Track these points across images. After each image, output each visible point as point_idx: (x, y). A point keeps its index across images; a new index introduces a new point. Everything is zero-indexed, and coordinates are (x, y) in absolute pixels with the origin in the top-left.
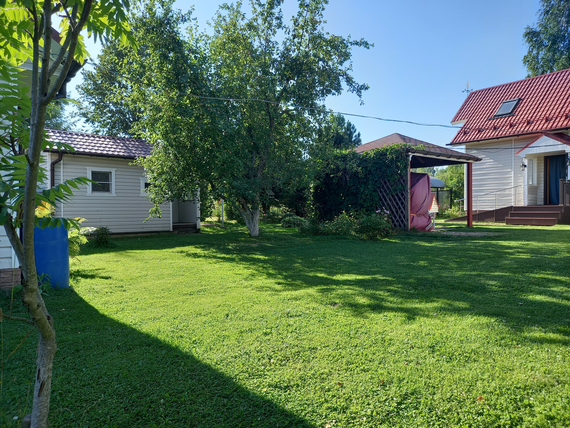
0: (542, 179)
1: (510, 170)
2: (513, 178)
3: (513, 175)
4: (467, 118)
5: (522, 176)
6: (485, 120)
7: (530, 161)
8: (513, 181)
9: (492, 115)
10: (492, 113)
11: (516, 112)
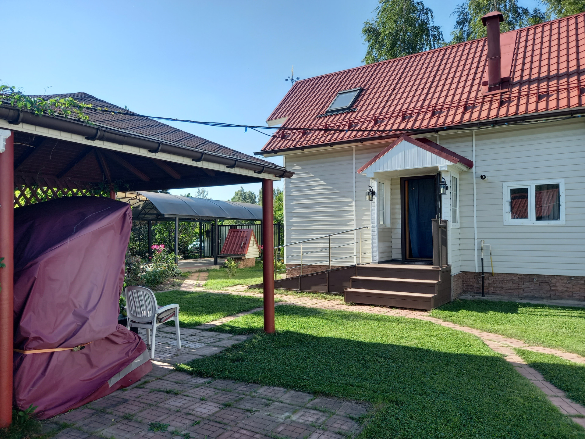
0: (399, 216)
1: (349, 199)
2: (354, 213)
3: (354, 208)
4: (289, 115)
5: (369, 210)
6: (313, 117)
7: (380, 184)
8: (354, 218)
9: (323, 110)
10: (323, 108)
11: (357, 106)
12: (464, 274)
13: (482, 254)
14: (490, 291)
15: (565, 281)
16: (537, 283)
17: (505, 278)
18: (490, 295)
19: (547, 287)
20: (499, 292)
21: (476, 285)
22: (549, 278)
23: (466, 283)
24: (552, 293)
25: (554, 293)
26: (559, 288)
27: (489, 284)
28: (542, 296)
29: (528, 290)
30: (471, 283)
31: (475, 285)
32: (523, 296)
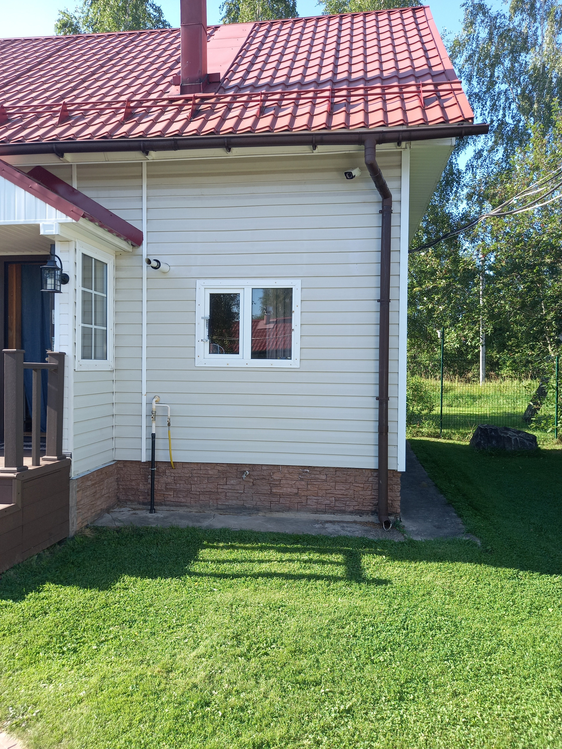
12: (122, 466)
13: (154, 425)
14: (168, 499)
15: (296, 477)
16: (248, 479)
17: (195, 472)
18: (167, 508)
19: (266, 488)
20: (183, 500)
21: (143, 488)
22: (270, 471)
23: (123, 483)
24: (274, 499)
25: (276, 499)
26: (284, 490)
27: (167, 484)
28: (256, 505)
29: (234, 495)
30: (133, 483)
31: (141, 487)
32: (224, 507)
